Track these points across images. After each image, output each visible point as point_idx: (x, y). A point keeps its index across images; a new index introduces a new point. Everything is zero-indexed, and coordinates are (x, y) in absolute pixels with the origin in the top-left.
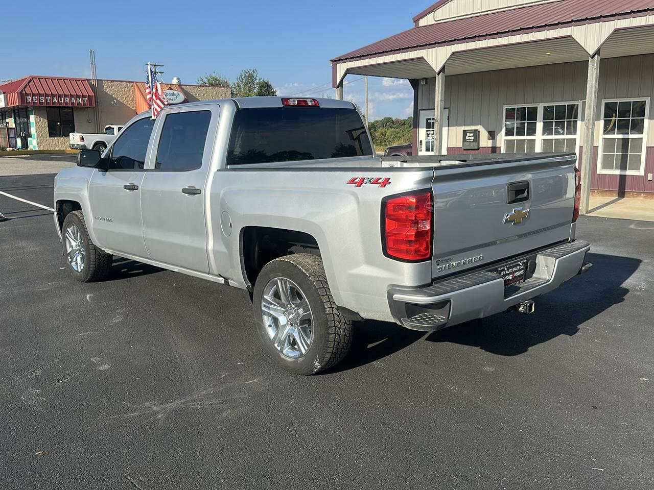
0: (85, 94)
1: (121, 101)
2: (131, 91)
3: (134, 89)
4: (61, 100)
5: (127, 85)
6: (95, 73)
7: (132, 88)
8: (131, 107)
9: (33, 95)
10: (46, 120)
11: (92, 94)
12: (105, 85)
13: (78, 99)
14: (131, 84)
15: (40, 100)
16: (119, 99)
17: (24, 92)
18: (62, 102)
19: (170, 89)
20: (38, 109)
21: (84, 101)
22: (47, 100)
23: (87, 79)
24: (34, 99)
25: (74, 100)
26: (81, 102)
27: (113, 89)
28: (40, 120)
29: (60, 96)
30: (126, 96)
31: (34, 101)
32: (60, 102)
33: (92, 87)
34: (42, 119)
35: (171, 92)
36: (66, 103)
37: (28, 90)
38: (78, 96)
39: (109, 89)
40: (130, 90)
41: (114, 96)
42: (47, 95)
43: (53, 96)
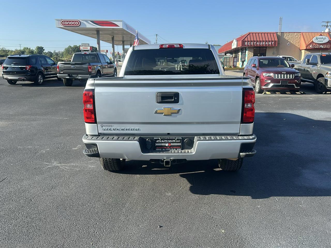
0: (273, 40)
1: (292, 43)
2: (299, 37)
3: (301, 36)
4: (261, 43)
5: (297, 35)
6: (280, 29)
7: (300, 36)
8: (297, 46)
9: (248, 41)
10: (253, 53)
11: (276, 39)
12: (285, 35)
13: (269, 43)
14: (299, 34)
15: (251, 43)
16: (291, 42)
17: (244, 40)
18: (261, 44)
19: (321, 35)
20: (250, 48)
21: (272, 43)
22: (254, 43)
23: (276, 33)
24: (248, 43)
25: (267, 43)
26: (270, 44)
27: (289, 37)
28: (250, 53)
29: (260, 41)
30: (295, 40)
31: (248, 44)
32: (260, 44)
33: (278, 37)
34: (251, 53)
35: (321, 37)
36: (263, 45)
37: (246, 40)
38: (269, 41)
39: (286, 37)
40: (298, 37)
41: (289, 40)
42: (254, 41)
43: (257, 41)
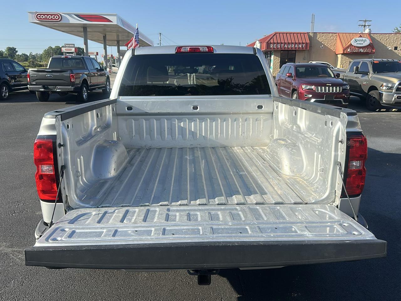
0: (304, 42)
1: (327, 46)
2: (335, 39)
3: (337, 37)
4: (289, 46)
5: (332, 35)
6: (313, 28)
7: (336, 37)
8: (333, 50)
9: (274, 43)
10: (279, 59)
11: (308, 41)
12: (318, 36)
13: (299, 45)
14: (335, 35)
15: (277, 46)
16: (325, 44)
17: (269, 42)
18: (290, 47)
19: (361, 36)
20: (276, 51)
21: (302, 46)
22: (281, 46)
23: (307, 33)
24: (274, 46)
25: (296, 46)
26: (300, 47)
27: (323, 38)
28: (276, 58)
29: (289, 43)
30: (331, 42)
31: (274, 47)
32: (288, 47)
33: (310, 38)
34: (277, 58)
35: (361, 38)
36: (292, 48)
37: (272, 41)
38: (299, 43)
39: (320, 38)
40: (333, 39)
41: (322, 43)
42: (281, 43)
43: (285, 43)
